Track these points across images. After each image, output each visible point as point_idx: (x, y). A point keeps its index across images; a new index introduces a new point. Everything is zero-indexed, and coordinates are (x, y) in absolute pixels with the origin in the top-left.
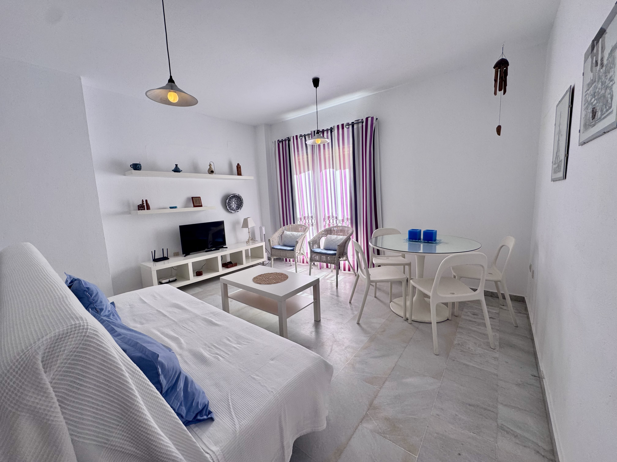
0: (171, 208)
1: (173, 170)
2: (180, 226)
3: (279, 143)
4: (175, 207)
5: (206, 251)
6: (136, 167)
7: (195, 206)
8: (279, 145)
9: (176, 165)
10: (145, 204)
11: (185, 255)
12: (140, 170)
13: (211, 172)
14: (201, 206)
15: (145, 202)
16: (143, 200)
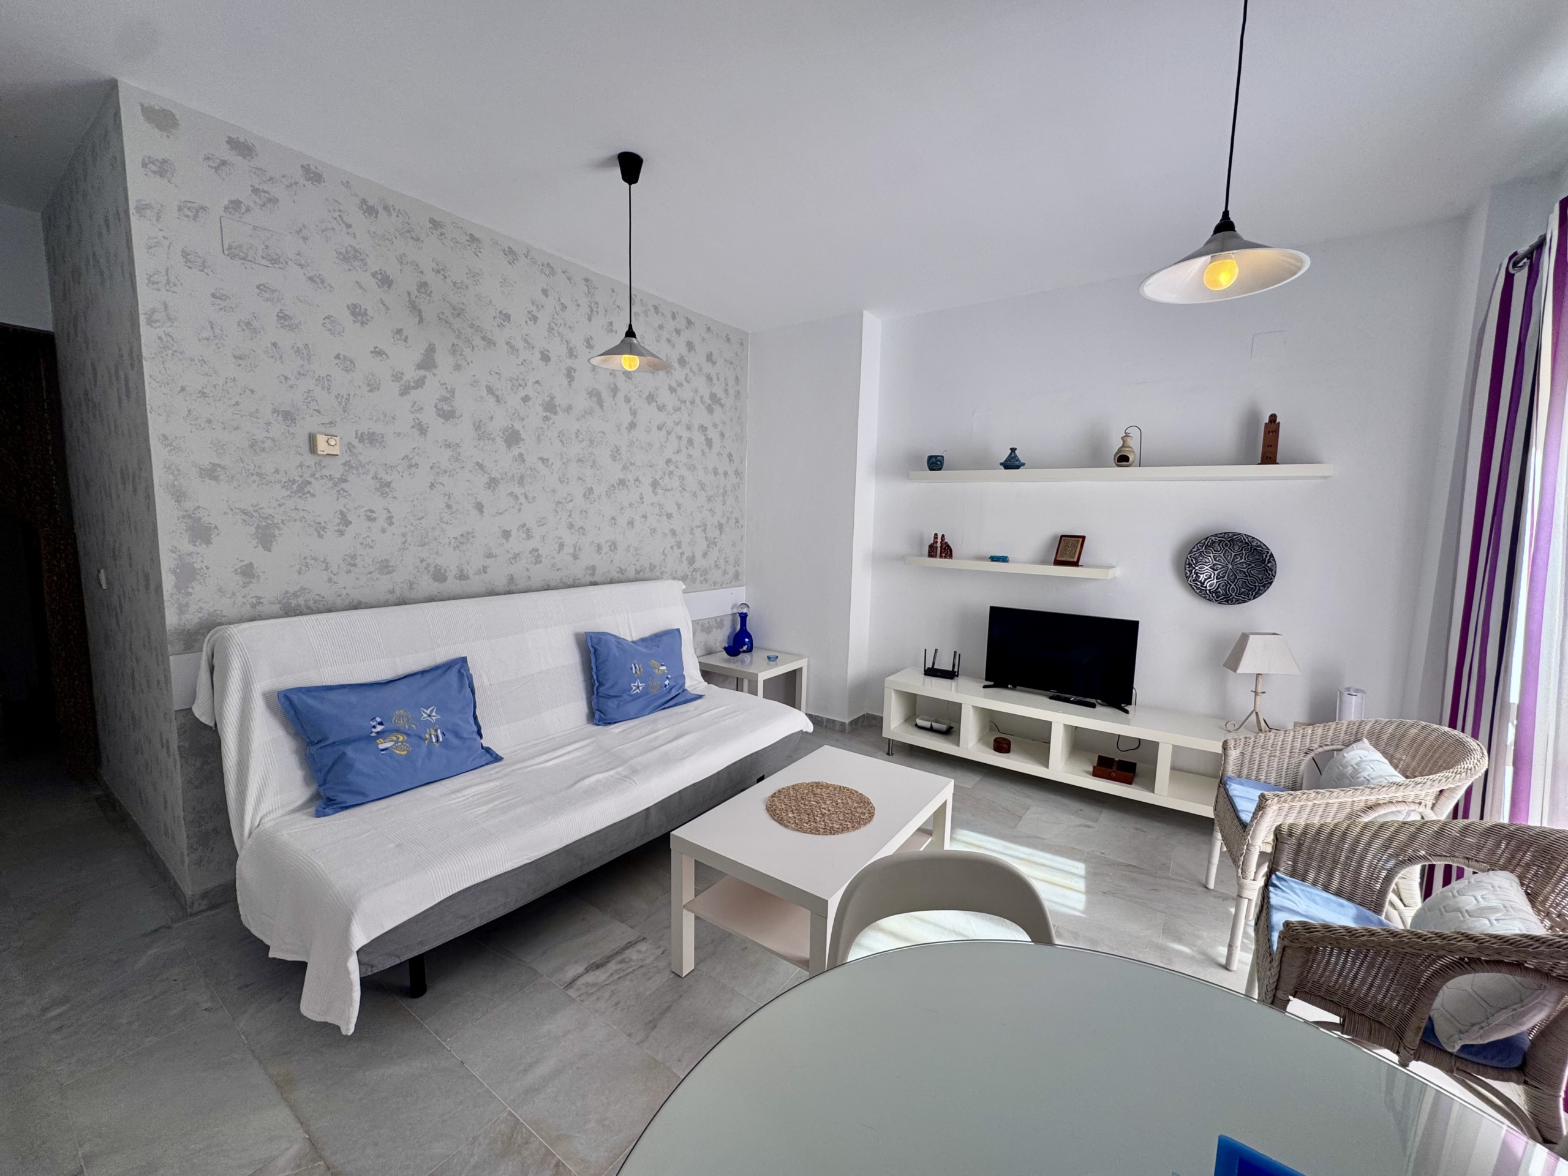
0: (994, 559)
1: (1001, 464)
2: (993, 609)
3: (1511, 271)
4: (1004, 559)
5: (1052, 698)
6: (935, 463)
7: (1058, 563)
8: (1509, 279)
9: (1013, 450)
10: (939, 545)
11: (992, 683)
12: (940, 469)
13: (1123, 460)
14: (1076, 564)
15: (939, 540)
16: (936, 534)
